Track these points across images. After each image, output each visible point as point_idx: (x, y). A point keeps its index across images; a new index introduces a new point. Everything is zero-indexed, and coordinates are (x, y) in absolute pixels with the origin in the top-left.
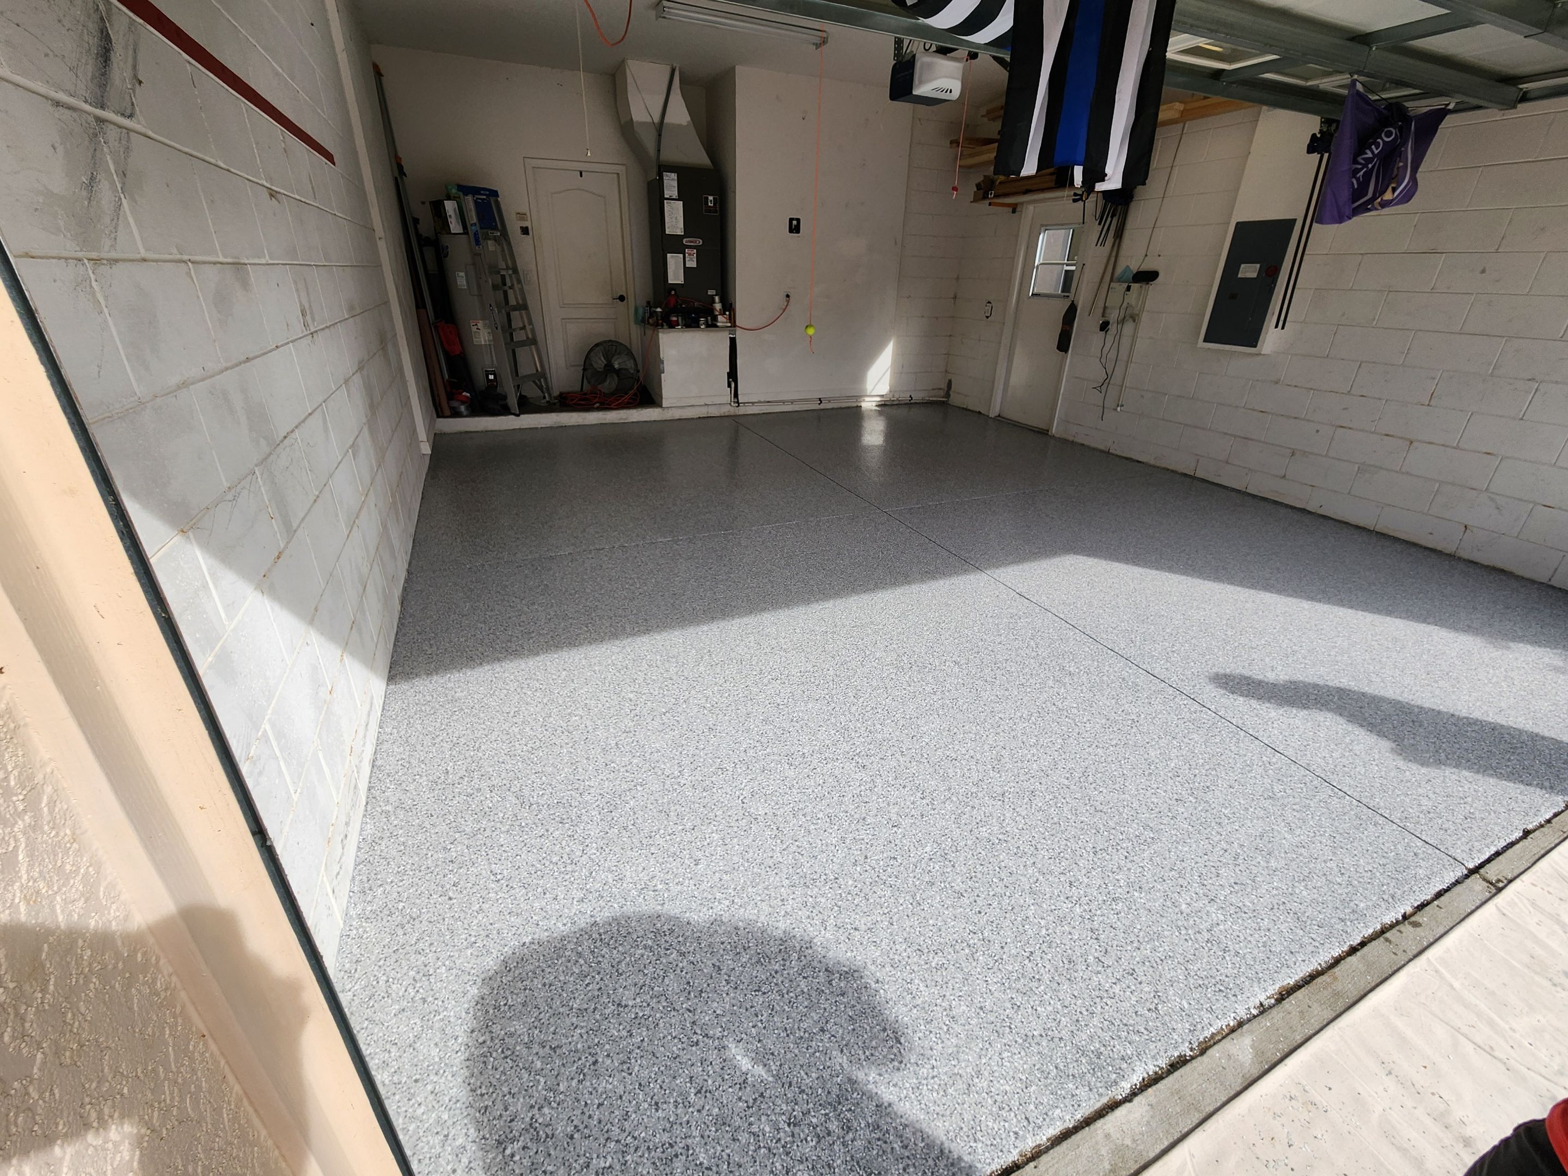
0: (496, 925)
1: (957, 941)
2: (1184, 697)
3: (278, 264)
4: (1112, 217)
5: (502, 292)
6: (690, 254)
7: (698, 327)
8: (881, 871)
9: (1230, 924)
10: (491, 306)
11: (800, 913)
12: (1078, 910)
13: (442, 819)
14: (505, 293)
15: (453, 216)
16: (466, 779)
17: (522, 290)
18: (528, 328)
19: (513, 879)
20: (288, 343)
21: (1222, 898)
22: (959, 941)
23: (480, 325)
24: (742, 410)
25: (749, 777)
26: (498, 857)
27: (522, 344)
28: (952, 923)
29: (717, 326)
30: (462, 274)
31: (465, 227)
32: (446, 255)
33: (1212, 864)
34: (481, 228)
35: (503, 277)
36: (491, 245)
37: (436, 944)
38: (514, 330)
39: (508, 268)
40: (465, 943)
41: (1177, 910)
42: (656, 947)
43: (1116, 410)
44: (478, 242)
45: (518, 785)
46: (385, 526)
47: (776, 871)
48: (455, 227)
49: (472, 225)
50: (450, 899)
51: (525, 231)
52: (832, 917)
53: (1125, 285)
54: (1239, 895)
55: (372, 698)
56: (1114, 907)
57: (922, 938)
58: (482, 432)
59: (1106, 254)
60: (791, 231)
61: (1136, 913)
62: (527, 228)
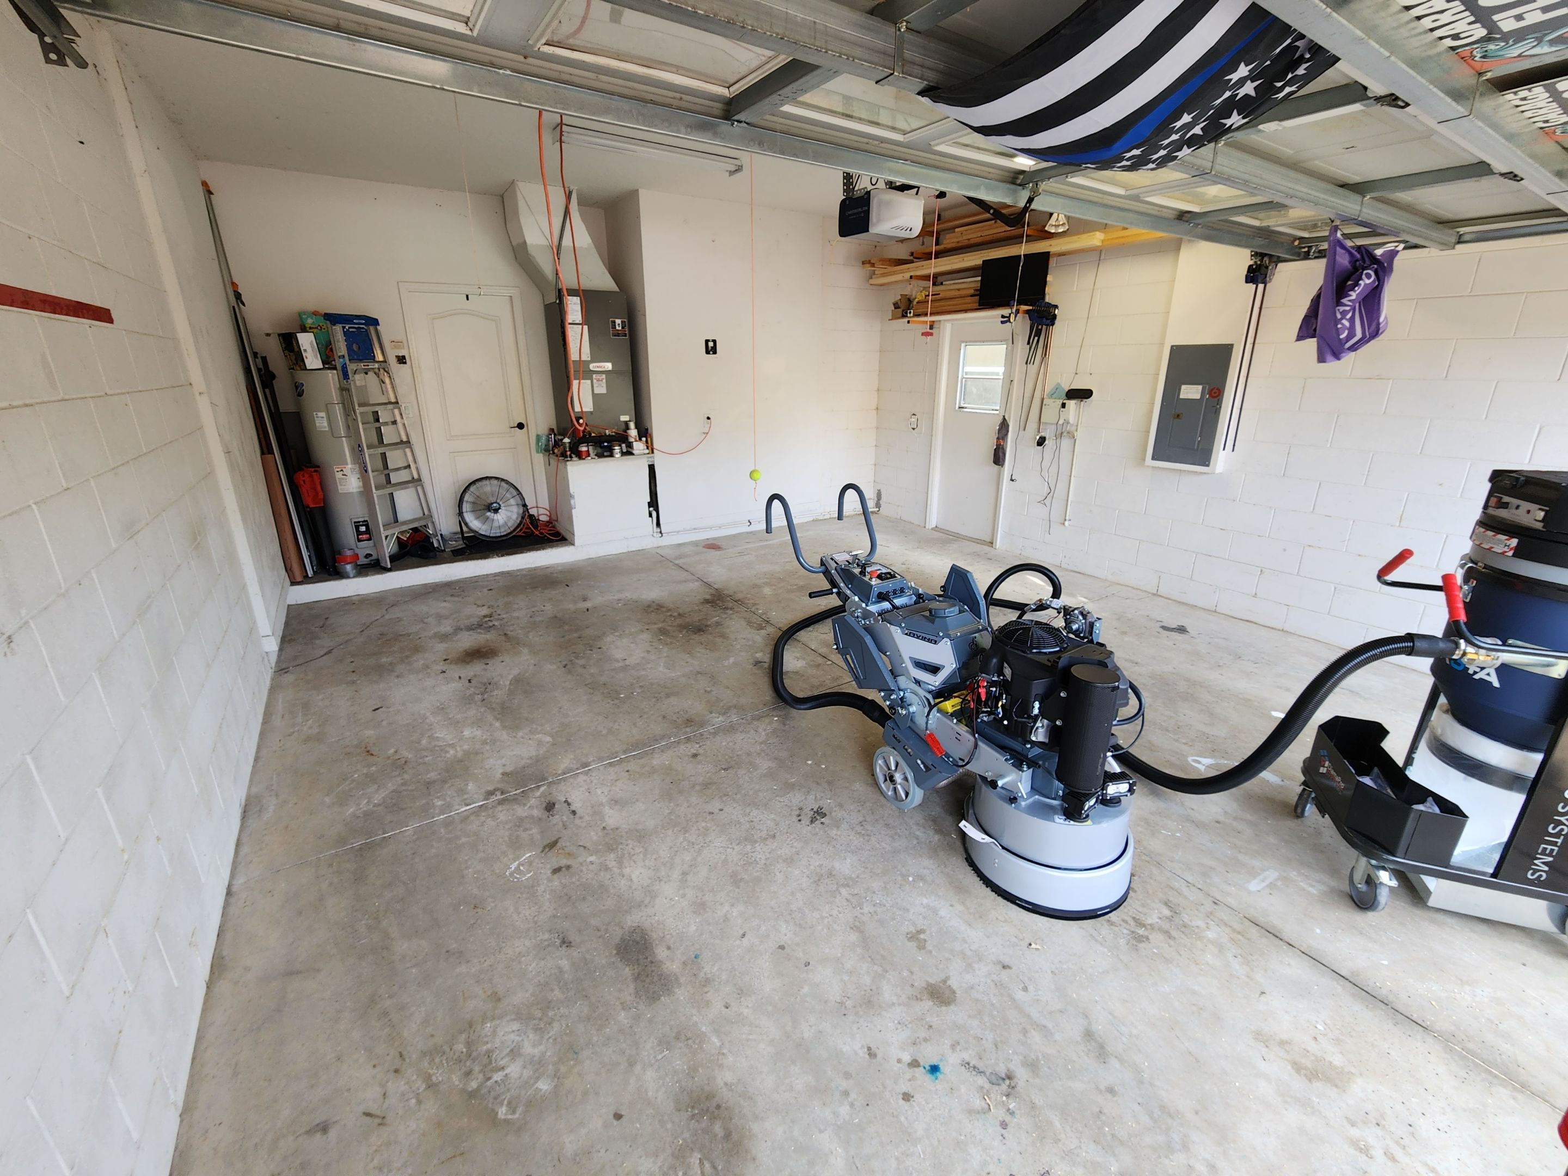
5: (373, 430)
6: (598, 380)
7: (612, 455)
10: (360, 447)
14: (378, 431)
15: (309, 349)
18: (412, 466)
23: (347, 470)
24: (667, 541)
27: (403, 485)
29: (632, 454)
30: (323, 414)
31: (327, 361)
32: (300, 395)
34: (352, 360)
35: (375, 414)
36: (365, 379)
38: (393, 470)
43: (1063, 524)
44: (345, 376)
48: (313, 360)
49: (339, 357)
51: (402, 360)
53: (1060, 402)
60: (707, 352)
62: (404, 357)
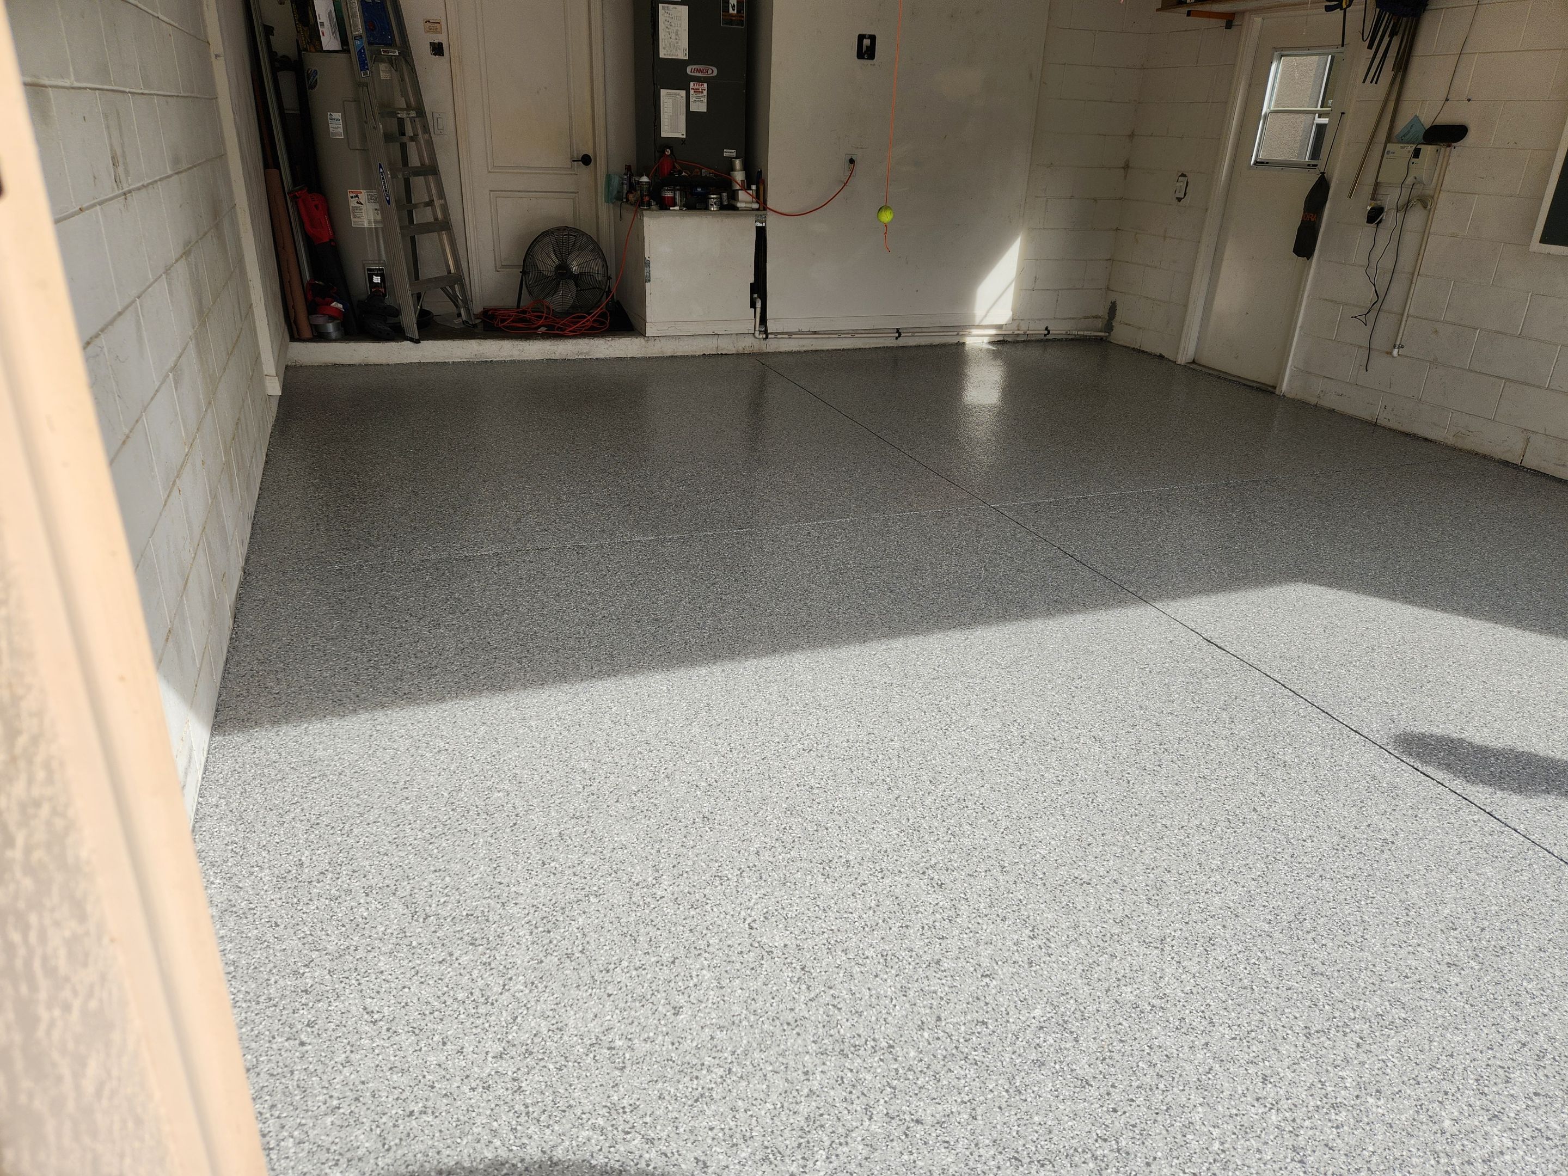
0: (370, 1085)
1: (1076, 1150)
2: (1474, 809)
3: (85, 88)
4: (1391, 36)
5: (398, 145)
6: (696, 91)
7: (706, 208)
8: (961, 1040)
9: (1521, 1153)
10: (380, 167)
11: (832, 1093)
12: (1274, 1117)
13: (292, 931)
14: (403, 147)
15: (327, 23)
16: (330, 875)
17: (430, 144)
18: (437, 203)
19: (397, 1020)
20: (93, 206)
21: (1512, 1115)
22: (1080, 1150)
23: (363, 196)
24: (773, 345)
25: (763, 891)
26: (376, 988)
27: (427, 228)
28: (1070, 1123)
29: (736, 208)
30: (337, 115)
31: (344, 41)
32: (312, 87)
33: (1499, 1063)
34: (370, 43)
35: (401, 122)
36: (384, 72)
37: (279, 1106)
38: (416, 206)
39: (409, 107)
40: (323, 1108)
41: (1436, 1127)
42: (610, 1128)
43: (1390, 353)
44: (363, 65)
45: (408, 887)
46: (215, 497)
47: (797, 1030)
48: (329, 41)
49: (355, 38)
50: (302, 1044)
51: (437, 49)
52: (882, 1102)
53: (1411, 148)
54: (1540, 1112)
55: (191, 750)
56: (1333, 1117)
57: (1021, 1142)
58: (360, 365)
59: (1382, 97)
60: (860, 55)
61: (1368, 1128)
62: (440, 45)
